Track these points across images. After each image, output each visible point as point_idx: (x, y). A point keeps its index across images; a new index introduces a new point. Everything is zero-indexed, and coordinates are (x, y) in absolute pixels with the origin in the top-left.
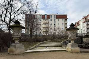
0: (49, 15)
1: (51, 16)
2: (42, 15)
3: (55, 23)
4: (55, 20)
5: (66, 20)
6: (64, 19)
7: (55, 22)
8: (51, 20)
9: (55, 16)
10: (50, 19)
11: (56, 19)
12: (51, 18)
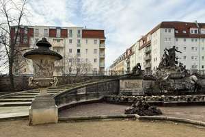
0: (66, 30)
1: (71, 31)
2: (50, 30)
3: (79, 48)
4: (79, 41)
5: (102, 42)
6: (98, 41)
7: (79, 46)
8: (71, 41)
9: (79, 32)
10: (69, 38)
11: (81, 38)
12: (71, 36)
